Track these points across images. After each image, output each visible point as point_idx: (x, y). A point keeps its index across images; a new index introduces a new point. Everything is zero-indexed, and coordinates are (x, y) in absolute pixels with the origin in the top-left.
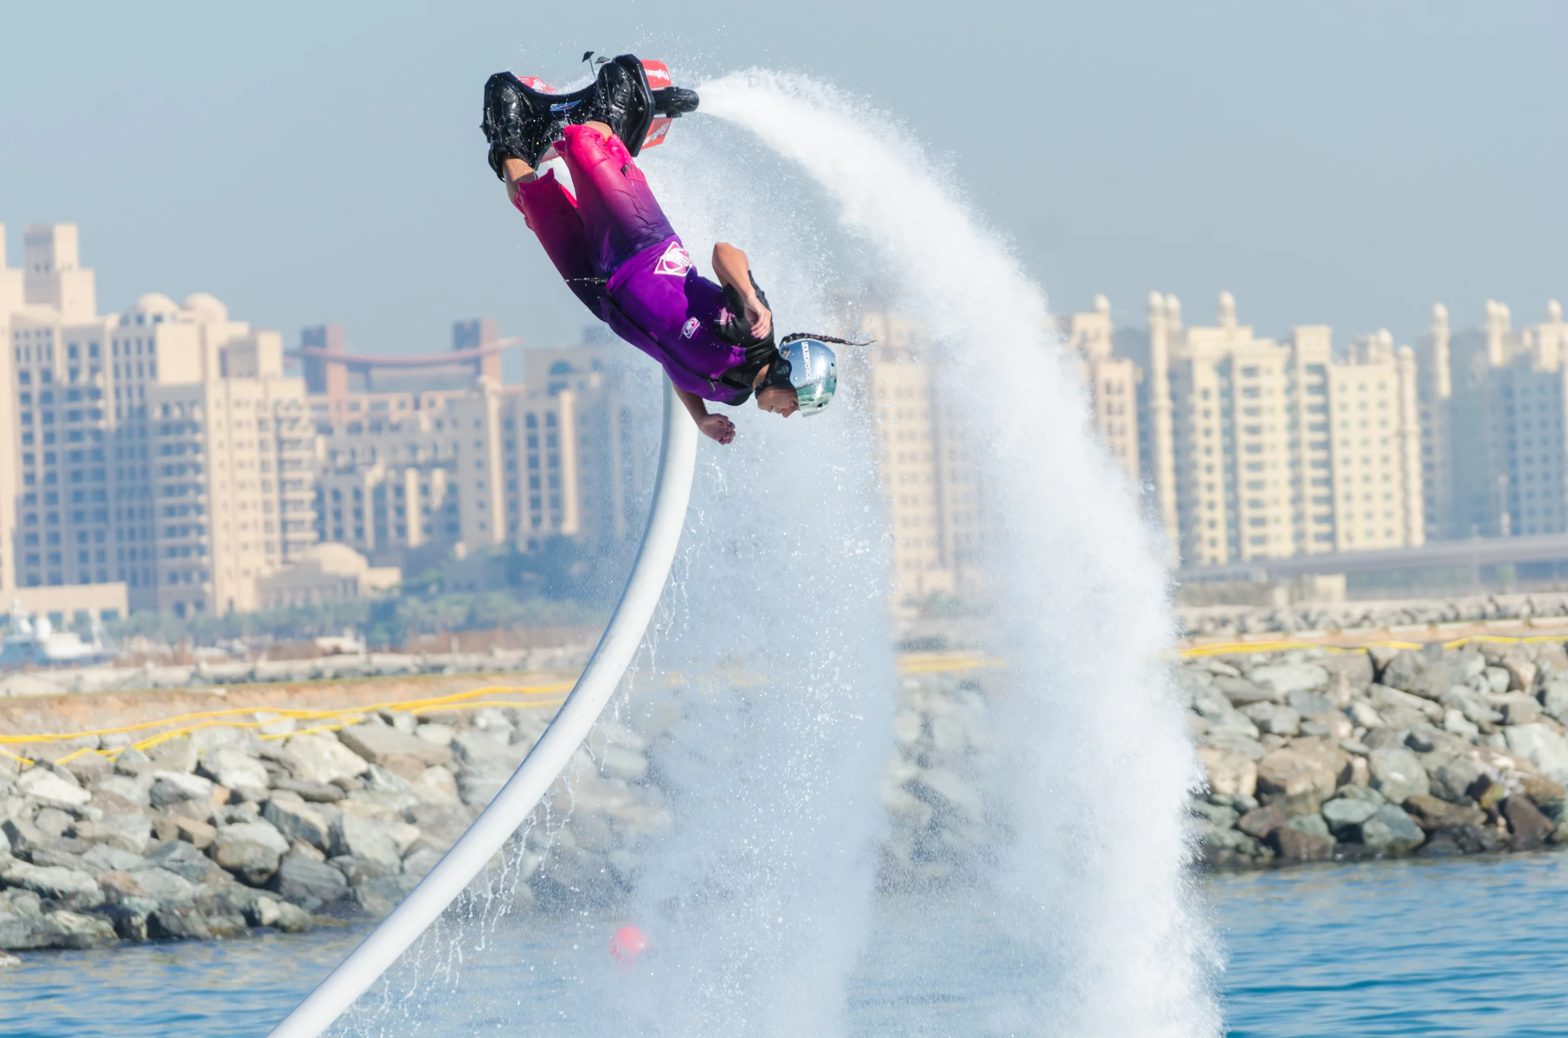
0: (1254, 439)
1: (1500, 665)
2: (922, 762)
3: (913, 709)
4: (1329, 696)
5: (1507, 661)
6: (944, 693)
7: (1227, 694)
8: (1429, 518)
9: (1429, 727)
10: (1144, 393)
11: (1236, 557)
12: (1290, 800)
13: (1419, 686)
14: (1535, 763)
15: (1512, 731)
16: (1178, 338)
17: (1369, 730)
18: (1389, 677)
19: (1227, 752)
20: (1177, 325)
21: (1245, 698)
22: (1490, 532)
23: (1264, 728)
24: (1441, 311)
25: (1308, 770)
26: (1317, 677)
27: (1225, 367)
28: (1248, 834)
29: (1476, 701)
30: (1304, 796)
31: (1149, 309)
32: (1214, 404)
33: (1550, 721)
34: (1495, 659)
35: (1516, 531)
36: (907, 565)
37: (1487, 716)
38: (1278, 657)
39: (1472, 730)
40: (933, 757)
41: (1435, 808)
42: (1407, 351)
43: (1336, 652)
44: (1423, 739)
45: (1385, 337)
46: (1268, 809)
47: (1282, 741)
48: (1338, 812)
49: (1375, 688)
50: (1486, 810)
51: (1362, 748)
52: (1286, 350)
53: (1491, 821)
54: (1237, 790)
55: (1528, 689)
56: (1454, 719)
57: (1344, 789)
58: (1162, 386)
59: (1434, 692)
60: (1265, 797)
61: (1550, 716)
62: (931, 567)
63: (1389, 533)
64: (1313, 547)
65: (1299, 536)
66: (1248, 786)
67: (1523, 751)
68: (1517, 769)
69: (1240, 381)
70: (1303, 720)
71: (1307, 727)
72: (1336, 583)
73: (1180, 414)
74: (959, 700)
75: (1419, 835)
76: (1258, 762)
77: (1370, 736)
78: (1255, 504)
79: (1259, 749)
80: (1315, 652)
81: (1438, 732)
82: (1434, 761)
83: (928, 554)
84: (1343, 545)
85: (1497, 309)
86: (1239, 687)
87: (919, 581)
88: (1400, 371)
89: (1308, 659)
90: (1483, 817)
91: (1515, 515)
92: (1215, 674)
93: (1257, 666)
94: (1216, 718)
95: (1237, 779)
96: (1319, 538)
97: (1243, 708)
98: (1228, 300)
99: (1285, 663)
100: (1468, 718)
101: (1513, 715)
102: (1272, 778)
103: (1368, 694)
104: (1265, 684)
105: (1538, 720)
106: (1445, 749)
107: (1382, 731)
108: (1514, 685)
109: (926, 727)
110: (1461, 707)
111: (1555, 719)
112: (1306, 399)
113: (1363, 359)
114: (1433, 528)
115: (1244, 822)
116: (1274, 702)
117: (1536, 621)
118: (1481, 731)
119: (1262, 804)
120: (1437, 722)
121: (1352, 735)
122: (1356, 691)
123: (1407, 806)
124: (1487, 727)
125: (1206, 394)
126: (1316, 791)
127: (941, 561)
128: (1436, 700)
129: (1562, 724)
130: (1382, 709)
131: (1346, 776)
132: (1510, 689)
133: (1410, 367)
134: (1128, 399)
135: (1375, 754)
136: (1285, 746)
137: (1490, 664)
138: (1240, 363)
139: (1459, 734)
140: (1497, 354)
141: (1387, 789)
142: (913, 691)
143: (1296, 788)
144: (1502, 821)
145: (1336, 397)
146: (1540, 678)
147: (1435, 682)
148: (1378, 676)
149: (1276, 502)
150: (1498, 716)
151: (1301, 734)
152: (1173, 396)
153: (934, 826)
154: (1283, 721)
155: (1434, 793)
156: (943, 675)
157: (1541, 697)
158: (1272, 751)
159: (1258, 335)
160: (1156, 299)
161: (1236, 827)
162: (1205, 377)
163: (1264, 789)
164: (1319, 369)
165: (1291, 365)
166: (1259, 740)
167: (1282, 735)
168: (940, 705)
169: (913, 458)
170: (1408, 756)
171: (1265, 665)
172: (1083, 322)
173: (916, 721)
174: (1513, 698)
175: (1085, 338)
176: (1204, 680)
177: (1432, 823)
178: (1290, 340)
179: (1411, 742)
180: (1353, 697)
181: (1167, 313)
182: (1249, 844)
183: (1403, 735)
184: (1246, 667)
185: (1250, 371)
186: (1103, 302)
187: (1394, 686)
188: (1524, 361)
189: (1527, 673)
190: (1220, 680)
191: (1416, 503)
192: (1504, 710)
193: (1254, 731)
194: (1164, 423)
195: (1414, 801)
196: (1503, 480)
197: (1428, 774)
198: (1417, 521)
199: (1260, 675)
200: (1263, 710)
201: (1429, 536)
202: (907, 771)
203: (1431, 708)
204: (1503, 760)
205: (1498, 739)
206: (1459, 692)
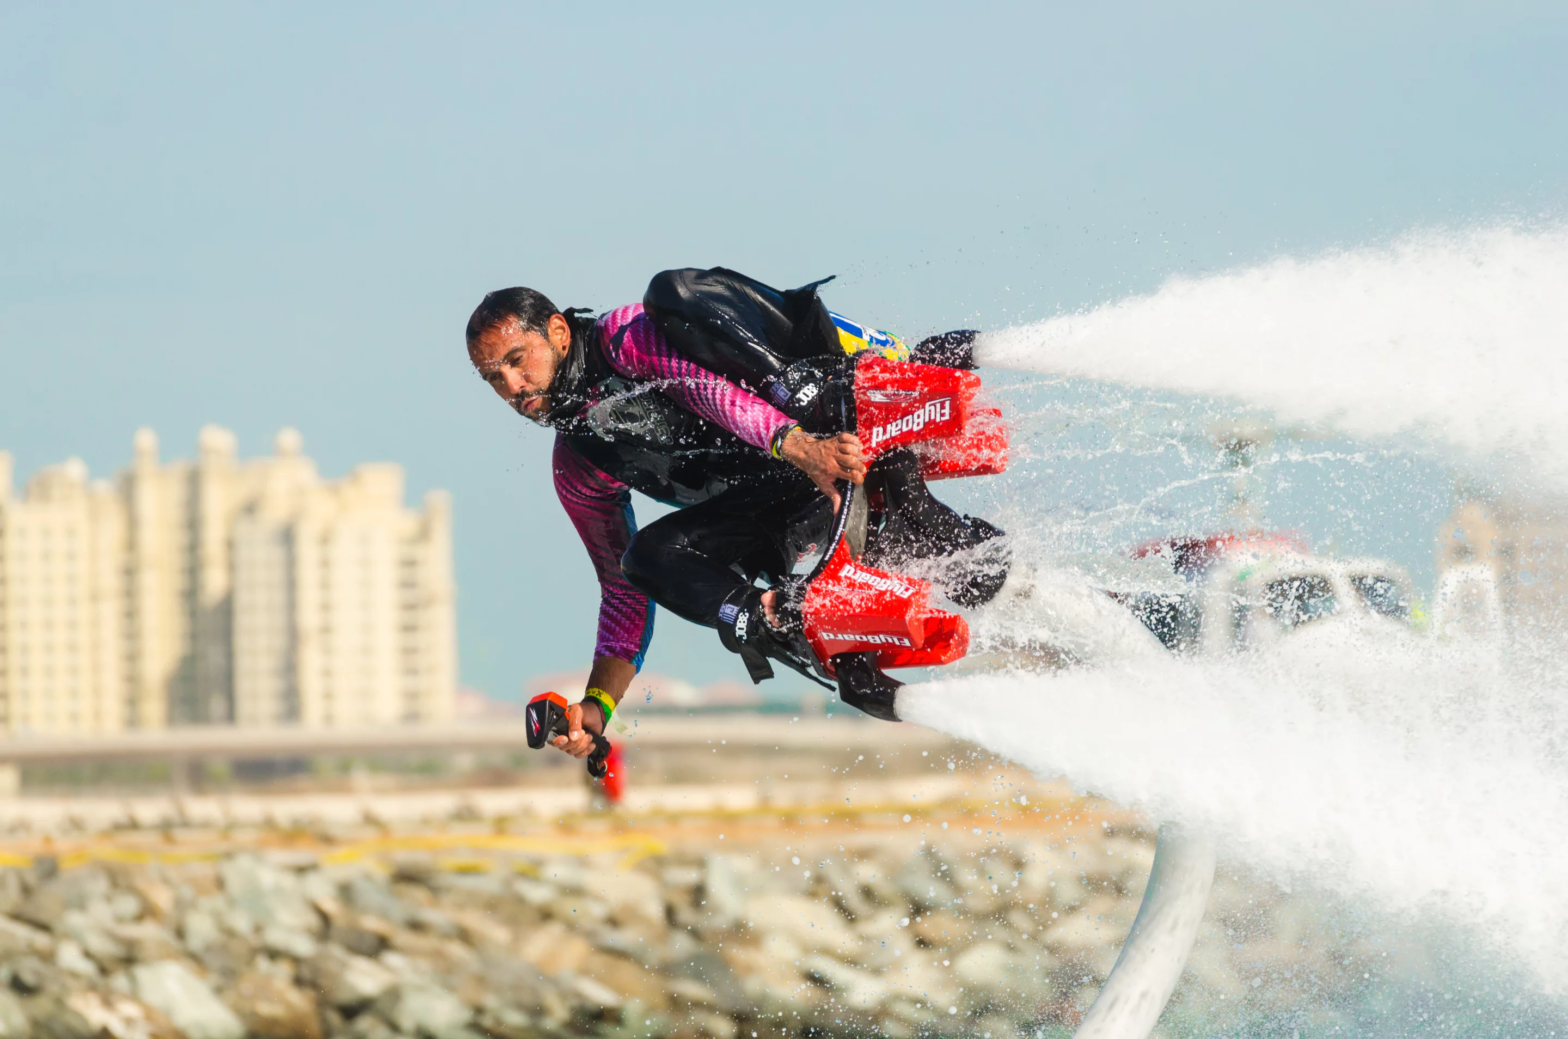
1: (129, 887)
5: (138, 881)
9: (36, 961)
13: (27, 909)
15: (140, 971)
22: (199, 719)
24: (146, 438)
29: (98, 931)
33: (190, 960)
34: (124, 880)
35: (231, 718)
37: (112, 950)
39: (87, 968)
42: (105, 487)
44: (28, 978)
45: (75, 469)
55: (164, 919)
56: (70, 956)
59: (44, 918)
61: (189, 953)
63: (75, 716)
67: (154, 998)
68: (148, 1019)
81: (46, 968)
82: (42, 1006)
84: (19, 729)
85: (219, 439)
91: (232, 700)
100: (88, 955)
101: (142, 952)
105: (175, 959)
106: (52, 990)
108: (147, 912)
110: (70, 936)
111: (196, 957)
113: (46, 499)
117: (177, 834)
118: (103, 969)
120: (48, 957)
124: (110, 964)
128: (46, 927)
129: (202, 963)
132: (139, 918)
137: (117, 886)
139: (74, 972)
146: (179, 904)
147: (46, 907)
150: (124, 951)
157: (180, 931)
170: (9, 998)
174: (145, 930)
179: (15, 983)
189: (162, 898)
192: (131, 943)
196: (218, 655)
197: (32, 1021)
203: (41, 940)
204: (129, 1009)
205: (120, 981)
206: (75, 920)
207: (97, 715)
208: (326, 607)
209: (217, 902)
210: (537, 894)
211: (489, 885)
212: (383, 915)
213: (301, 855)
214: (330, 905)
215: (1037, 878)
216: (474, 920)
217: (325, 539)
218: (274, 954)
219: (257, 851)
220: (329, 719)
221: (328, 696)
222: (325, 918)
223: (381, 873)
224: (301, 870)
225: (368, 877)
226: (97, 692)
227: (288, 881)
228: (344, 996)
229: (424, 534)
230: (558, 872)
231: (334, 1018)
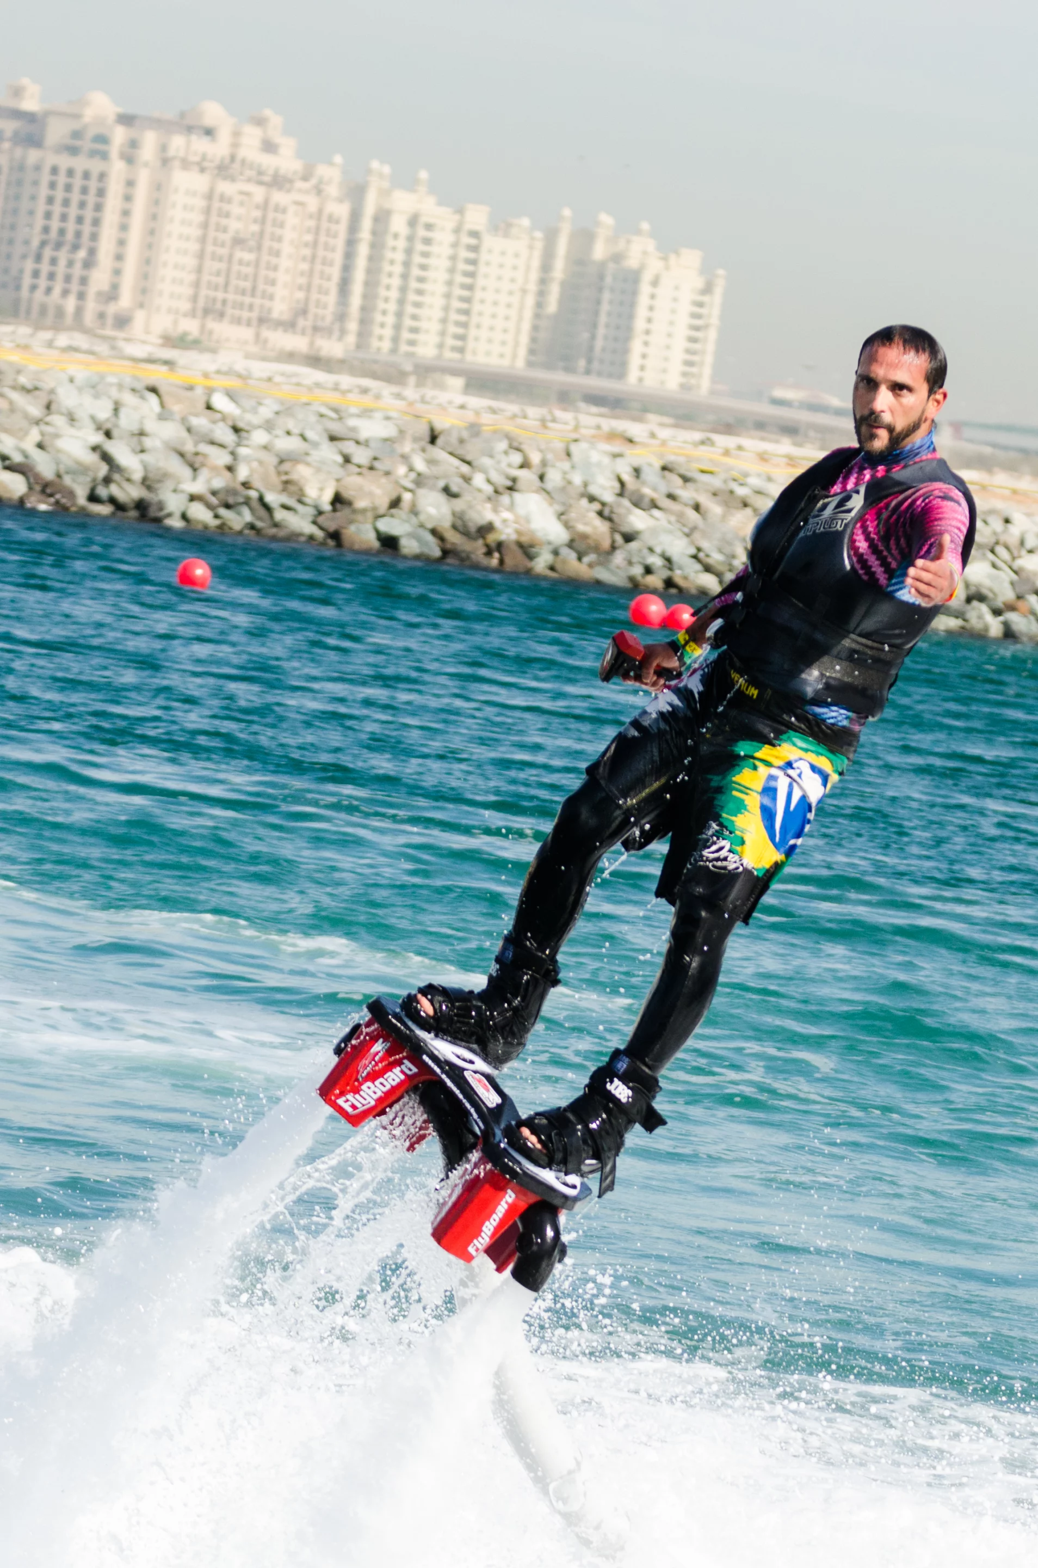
0: (422, 273)
1: (518, 449)
2: (108, 434)
3: (110, 397)
4: (396, 446)
5: (524, 447)
6: (133, 390)
7: (326, 430)
8: (532, 352)
9: (460, 481)
10: (354, 226)
11: (394, 351)
12: (355, 511)
13: (459, 452)
14: (528, 520)
15: (516, 496)
16: (385, 193)
17: (419, 474)
18: (440, 441)
19: (318, 470)
20: (386, 184)
21: (339, 435)
22: (569, 369)
23: (347, 460)
24: (567, 212)
25: (371, 494)
26: (389, 431)
27: (413, 221)
28: (321, 528)
29: (496, 470)
30: (364, 511)
31: (369, 171)
32: (401, 244)
33: (544, 494)
34: (515, 444)
35: (588, 372)
36: (169, 311)
37: (503, 482)
38: (366, 413)
39: (489, 489)
40: (115, 433)
41: (454, 538)
42: (539, 235)
43: (408, 418)
44: (454, 489)
45: (526, 222)
46: (338, 514)
47: (358, 470)
48: (389, 526)
49: (429, 447)
50: (487, 546)
51: (410, 485)
52: (457, 217)
53: (489, 553)
54: (320, 497)
55: (534, 469)
56: (479, 480)
57: (394, 511)
58: (367, 224)
59: (468, 458)
60: (338, 506)
61: (544, 490)
62: (185, 315)
63: (502, 356)
64: (449, 355)
65: (441, 346)
66: (328, 496)
67: (521, 511)
68: (516, 522)
69: (421, 232)
70: (375, 459)
71: (376, 464)
72: (457, 383)
73: (377, 246)
74: (142, 398)
75: (437, 553)
76: (338, 480)
77: (420, 481)
78: (414, 317)
79: (339, 472)
80: (393, 414)
81: (465, 485)
82: (459, 505)
83: (186, 306)
84: (469, 357)
85: (606, 219)
86: (336, 428)
87: (175, 322)
88: (531, 247)
89: (388, 418)
90: (484, 550)
91: (589, 361)
92: (322, 416)
93: (352, 415)
94: (315, 445)
95: (321, 489)
96: (454, 349)
97: (335, 443)
98: (423, 175)
99: (370, 417)
100: (489, 481)
101: (519, 485)
102: (346, 494)
103: (423, 450)
104: (354, 429)
105: (536, 492)
106: (467, 497)
107: (428, 477)
108: (525, 465)
109: (116, 410)
110: (484, 471)
111: (548, 493)
112: (464, 254)
113: (506, 235)
114: (533, 358)
115: (321, 520)
116: (358, 442)
117: (550, 425)
118: (496, 492)
119: (334, 510)
120: (467, 479)
121: (406, 476)
122: (416, 446)
123: (434, 532)
124: (501, 490)
125: (396, 236)
126: (374, 509)
127: (192, 314)
128: (469, 463)
129: (552, 498)
130: (431, 462)
131: (395, 503)
132: (522, 467)
133: (539, 245)
134: (342, 229)
135: (421, 492)
136: (359, 474)
137: (511, 447)
138: (423, 219)
139: (479, 490)
140: (599, 252)
141: (422, 517)
142: (111, 385)
143: (360, 504)
144: (496, 555)
145: (484, 256)
146: (544, 463)
147: (470, 452)
148: (433, 439)
149: (430, 319)
150: (509, 483)
151: (371, 468)
152: (374, 233)
153: (107, 481)
154: (361, 456)
155: (454, 527)
156: (136, 378)
157: (542, 478)
158: (349, 475)
159: (440, 203)
160: (375, 165)
161: (314, 523)
162: (398, 224)
163: (338, 500)
164: (475, 234)
165: (457, 230)
166: (342, 466)
167: (359, 466)
168: (128, 399)
169: (188, 239)
170: (442, 498)
171: (358, 416)
172: (322, 171)
173: (110, 406)
174: (522, 474)
175: (321, 181)
176: (313, 419)
177: (448, 546)
178: (460, 211)
179: (447, 490)
180: (413, 450)
181: (381, 176)
182: (319, 534)
183: (441, 484)
184: (343, 414)
185: (429, 227)
186: (338, 159)
187: (443, 449)
188: (617, 258)
189: (535, 458)
190: (324, 419)
191: (524, 339)
192: (514, 480)
193: (340, 459)
194: (363, 250)
195: (439, 529)
196: (586, 335)
197: (454, 514)
198: (522, 352)
199: (352, 422)
200: (349, 447)
201: (530, 364)
202: (98, 438)
203: (465, 469)
204: (506, 515)
205: (505, 499)
206: (486, 461)
207: (514, 356)
208: (649, 320)
209: (566, 465)
210: (741, 491)
211: (716, 482)
212: (655, 489)
213: (616, 448)
214: (626, 477)
215: (1015, 531)
216: (704, 500)
217: (655, 283)
218: (592, 499)
219: (593, 440)
220: (641, 380)
221: (642, 368)
222: (622, 484)
223: (658, 464)
224: (616, 456)
225: (650, 465)
226: (517, 344)
227: (606, 460)
228: (626, 529)
229: (708, 289)
230: (754, 481)
231: (619, 539)
